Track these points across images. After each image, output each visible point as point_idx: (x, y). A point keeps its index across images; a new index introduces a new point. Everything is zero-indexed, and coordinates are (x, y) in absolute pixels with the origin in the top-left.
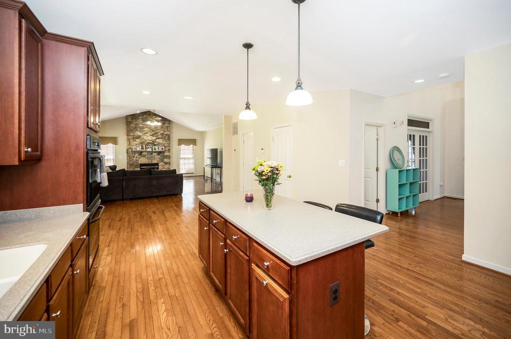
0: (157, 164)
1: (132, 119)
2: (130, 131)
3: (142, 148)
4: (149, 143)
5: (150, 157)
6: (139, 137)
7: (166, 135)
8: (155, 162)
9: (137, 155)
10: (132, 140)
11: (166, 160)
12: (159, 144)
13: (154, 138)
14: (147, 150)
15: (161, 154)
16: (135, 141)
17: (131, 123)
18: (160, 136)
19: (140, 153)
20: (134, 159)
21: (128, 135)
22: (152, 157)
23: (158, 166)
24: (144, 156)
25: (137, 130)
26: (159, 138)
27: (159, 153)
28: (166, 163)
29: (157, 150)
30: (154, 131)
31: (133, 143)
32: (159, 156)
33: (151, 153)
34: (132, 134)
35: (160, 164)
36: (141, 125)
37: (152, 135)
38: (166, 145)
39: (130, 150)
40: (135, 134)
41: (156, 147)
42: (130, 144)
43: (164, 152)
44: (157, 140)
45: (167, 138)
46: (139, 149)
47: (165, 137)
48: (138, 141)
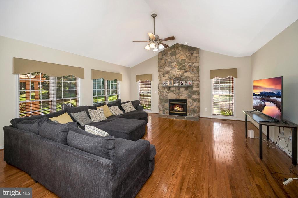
0: (185, 101)
1: (162, 56)
2: (161, 67)
4: (177, 77)
5: (178, 93)
6: (168, 72)
7: (195, 67)
8: (182, 98)
9: (166, 90)
10: (162, 76)
11: (194, 97)
12: (186, 78)
13: (182, 72)
14: (175, 85)
15: (189, 89)
16: (165, 76)
17: (162, 60)
18: (188, 69)
19: (169, 88)
20: (164, 94)
21: (159, 71)
22: (180, 93)
24: (173, 91)
25: (166, 66)
26: (186, 72)
27: (187, 88)
28: (194, 100)
29: (184, 85)
30: (181, 64)
31: (164, 78)
32: (187, 92)
33: (179, 88)
34: (162, 70)
35: (188, 101)
36: (170, 60)
37: (180, 69)
38: (195, 79)
39: (161, 85)
40: (165, 70)
41: (183, 82)
42: (160, 80)
43: (191, 87)
44: (185, 74)
45: (195, 70)
46: (168, 84)
47: (193, 70)
48: (167, 76)
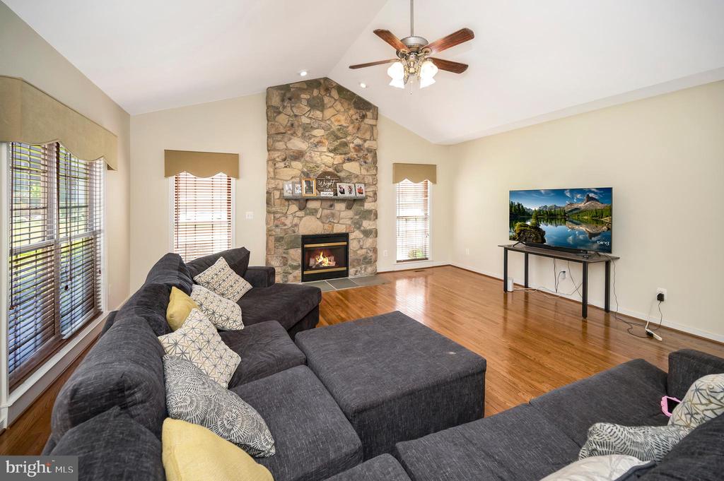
0: (345, 237)
1: (283, 100)
2: (279, 137)
3: (309, 189)
4: (325, 173)
5: (327, 217)
6: (298, 156)
7: (369, 150)
8: (339, 229)
9: (294, 208)
10: (282, 164)
11: (367, 224)
12: (350, 177)
13: (338, 159)
14: (323, 194)
15: (355, 207)
16: (289, 166)
17: (280, 113)
18: (353, 154)
19: (302, 203)
20: (288, 222)
21: (270, 149)
22: (333, 215)
23: (347, 241)
24: (313, 212)
25: (294, 134)
26: (349, 160)
27: (351, 203)
28: (367, 233)
30: (337, 138)
31: (286, 173)
32: (350, 213)
33: (331, 202)
34: (280, 145)
35: (351, 236)
36: (305, 120)
37: (334, 151)
38: (369, 180)
39: (277, 194)
40: (290, 145)
41: (345, 186)
42: (273, 176)
43: (362, 201)
44: (347, 166)
45: (370, 160)
46: (300, 191)
47: (365, 157)
48: (298, 166)
